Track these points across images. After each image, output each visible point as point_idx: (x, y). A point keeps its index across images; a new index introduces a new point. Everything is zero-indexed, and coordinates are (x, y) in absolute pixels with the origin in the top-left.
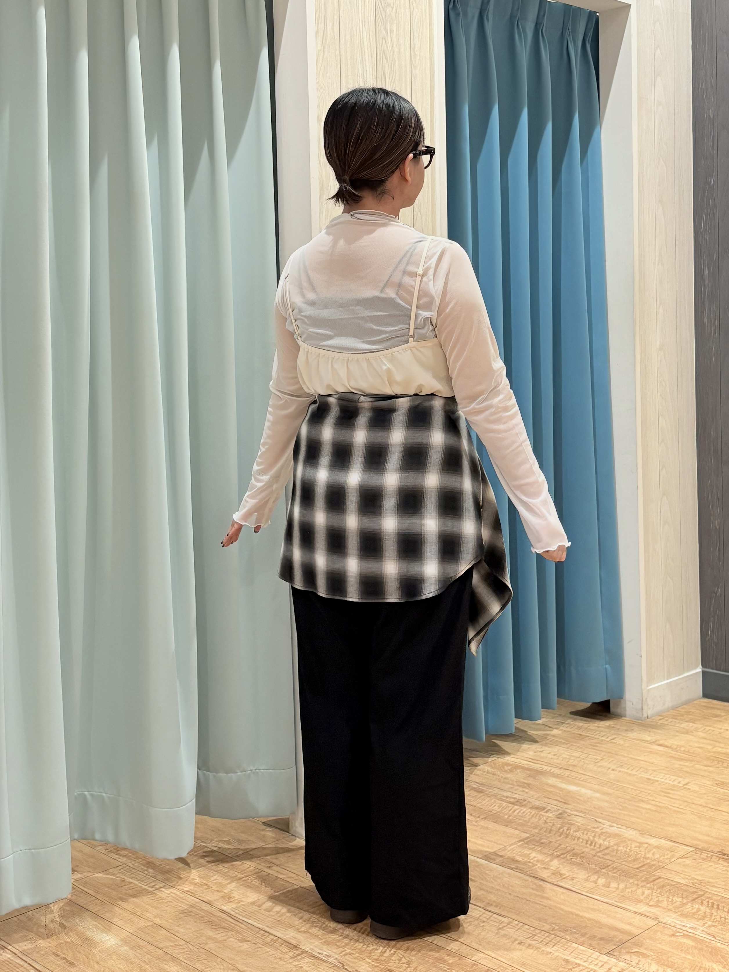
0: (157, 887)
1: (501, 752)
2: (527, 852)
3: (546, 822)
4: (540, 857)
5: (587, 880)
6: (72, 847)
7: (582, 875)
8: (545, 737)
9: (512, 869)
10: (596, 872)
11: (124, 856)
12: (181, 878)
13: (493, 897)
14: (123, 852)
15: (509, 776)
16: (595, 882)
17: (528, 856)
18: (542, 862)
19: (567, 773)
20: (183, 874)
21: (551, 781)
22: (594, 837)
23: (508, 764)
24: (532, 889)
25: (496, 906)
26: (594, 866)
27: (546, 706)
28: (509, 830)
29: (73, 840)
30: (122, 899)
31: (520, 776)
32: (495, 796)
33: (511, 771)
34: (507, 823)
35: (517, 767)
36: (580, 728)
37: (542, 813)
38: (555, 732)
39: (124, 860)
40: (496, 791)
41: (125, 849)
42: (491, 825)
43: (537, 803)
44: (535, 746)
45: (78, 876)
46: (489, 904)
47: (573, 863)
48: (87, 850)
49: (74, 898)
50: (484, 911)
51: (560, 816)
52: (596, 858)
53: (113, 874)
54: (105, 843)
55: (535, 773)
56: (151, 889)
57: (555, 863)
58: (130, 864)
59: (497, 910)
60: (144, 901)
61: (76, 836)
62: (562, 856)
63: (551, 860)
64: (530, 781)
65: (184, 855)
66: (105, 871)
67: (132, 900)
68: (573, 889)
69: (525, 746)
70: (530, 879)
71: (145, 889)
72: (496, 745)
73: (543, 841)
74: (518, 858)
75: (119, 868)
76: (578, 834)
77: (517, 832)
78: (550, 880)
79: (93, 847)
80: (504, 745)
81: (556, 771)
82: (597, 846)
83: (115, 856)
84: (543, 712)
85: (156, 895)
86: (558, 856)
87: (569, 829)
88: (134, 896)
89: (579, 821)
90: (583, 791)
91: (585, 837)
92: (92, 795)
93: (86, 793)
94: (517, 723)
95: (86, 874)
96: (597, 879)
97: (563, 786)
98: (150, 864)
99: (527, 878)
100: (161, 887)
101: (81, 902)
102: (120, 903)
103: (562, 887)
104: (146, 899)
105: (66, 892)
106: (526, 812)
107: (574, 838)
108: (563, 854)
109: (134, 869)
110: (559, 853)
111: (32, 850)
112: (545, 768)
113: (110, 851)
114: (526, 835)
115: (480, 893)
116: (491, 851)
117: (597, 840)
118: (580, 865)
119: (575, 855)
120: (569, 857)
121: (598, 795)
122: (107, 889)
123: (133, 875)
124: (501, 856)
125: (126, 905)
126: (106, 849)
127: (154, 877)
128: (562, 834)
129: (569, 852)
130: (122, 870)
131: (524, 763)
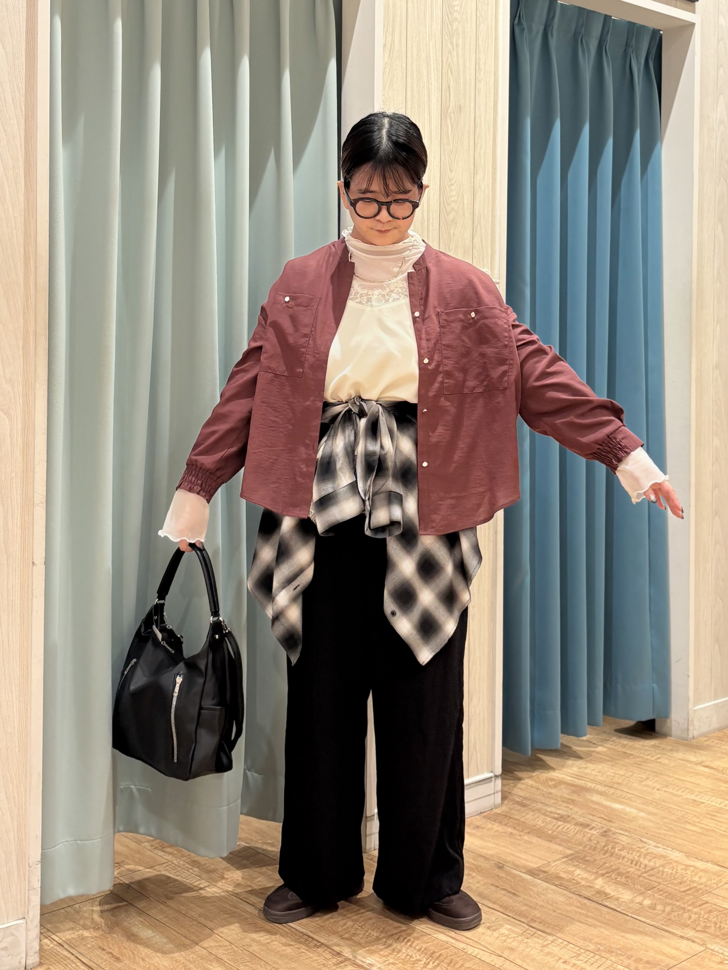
0: (202, 886)
1: (545, 767)
2: (571, 869)
3: (590, 840)
4: (584, 875)
5: (632, 900)
7: (627, 895)
8: (590, 754)
9: (556, 885)
10: (641, 893)
11: (170, 854)
12: (225, 879)
13: (536, 913)
14: (168, 850)
15: (553, 791)
16: (641, 903)
17: (572, 873)
18: (586, 880)
19: (612, 791)
20: (227, 875)
21: (596, 798)
22: (639, 856)
23: (552, 780)
24: (577, 907)
25: (540, 923)
27: (592, 722)
28: (552, 846)
30: (167, 897)
31: (564, 792)
32: (539, 810)
33: (555, 786)
34: (551, 838)
35: (561, 782)
36: (624, 746)
37: (587, 830)
38: (600, 749)
39: (169, 857)
40: (540, 806)
41: (171, 846)
42: (535, 840)
43: (581, 820)
44: (579, 763)
45: (121, 869)
46: (533, 920)
47: (617, 883)
48: (133, 845)
49: (119, 892)
50: (527, 927)
51: (605, 834)
52: (641, 879)
53: (159, 871)
55: (579, 790)
56: (196, 888)
57: (600, 882)
58: (175, 862)
59: (541, 927)
61: (121, 829)
62: (607, 875)
63: (596, 879)
64: (575, 797)
66: (151, 868)
67: (177, 898)
68: (618, 909)
69: (570, 762)
70: (575, 897)
71: (190, 888)
72: (541, 760)
73: (587, 858)
74: (562, 875)
75: (164, 865)
76: (623, 853)
77: (561, 848)
78: (595, 899)
79: (139, 842)
80: (549, 760)
81: (601, 788)
82: (643, 866)
83: (161, 853)
84: (588, 729)
85: (201, 894)
86: (603, 875)
87: (613, 847)
88: (179, 894)
89: (624, 840)
90: (628, 809)
91: (630, 857)
92: (138, 789)
93: (133, 788)
94: (562, 739)
96: (643, 901)
97: (608, 803)
98: (196, 863)
99: (571, 895)
100: (205, 887)
101: (126, 896)
102: (165, 900)
103: (606, 906)
105: (107, 885)
106: (570, 828)
107: (619, 857)
108: (607, 873)
109: (179, 867)
110: (603, 872)
111: (79, 842)
112: (589, 785)
113: (156, 848)
114: (570, 852)
115: (524, 908)
116: (535, 866)
117: (642, 860)
118: (625, 885)
119: (620, 874)
120: (613, 876)
121: (642, 814)
122: (152, 886)
123: (178, 873)
124: (545, 872)
125: (170, 903)
126: (152, 846)
127: (199, 876)
128: (606, 852)
129: (613, 871)
130: (167, 867)
131: (568, 779)
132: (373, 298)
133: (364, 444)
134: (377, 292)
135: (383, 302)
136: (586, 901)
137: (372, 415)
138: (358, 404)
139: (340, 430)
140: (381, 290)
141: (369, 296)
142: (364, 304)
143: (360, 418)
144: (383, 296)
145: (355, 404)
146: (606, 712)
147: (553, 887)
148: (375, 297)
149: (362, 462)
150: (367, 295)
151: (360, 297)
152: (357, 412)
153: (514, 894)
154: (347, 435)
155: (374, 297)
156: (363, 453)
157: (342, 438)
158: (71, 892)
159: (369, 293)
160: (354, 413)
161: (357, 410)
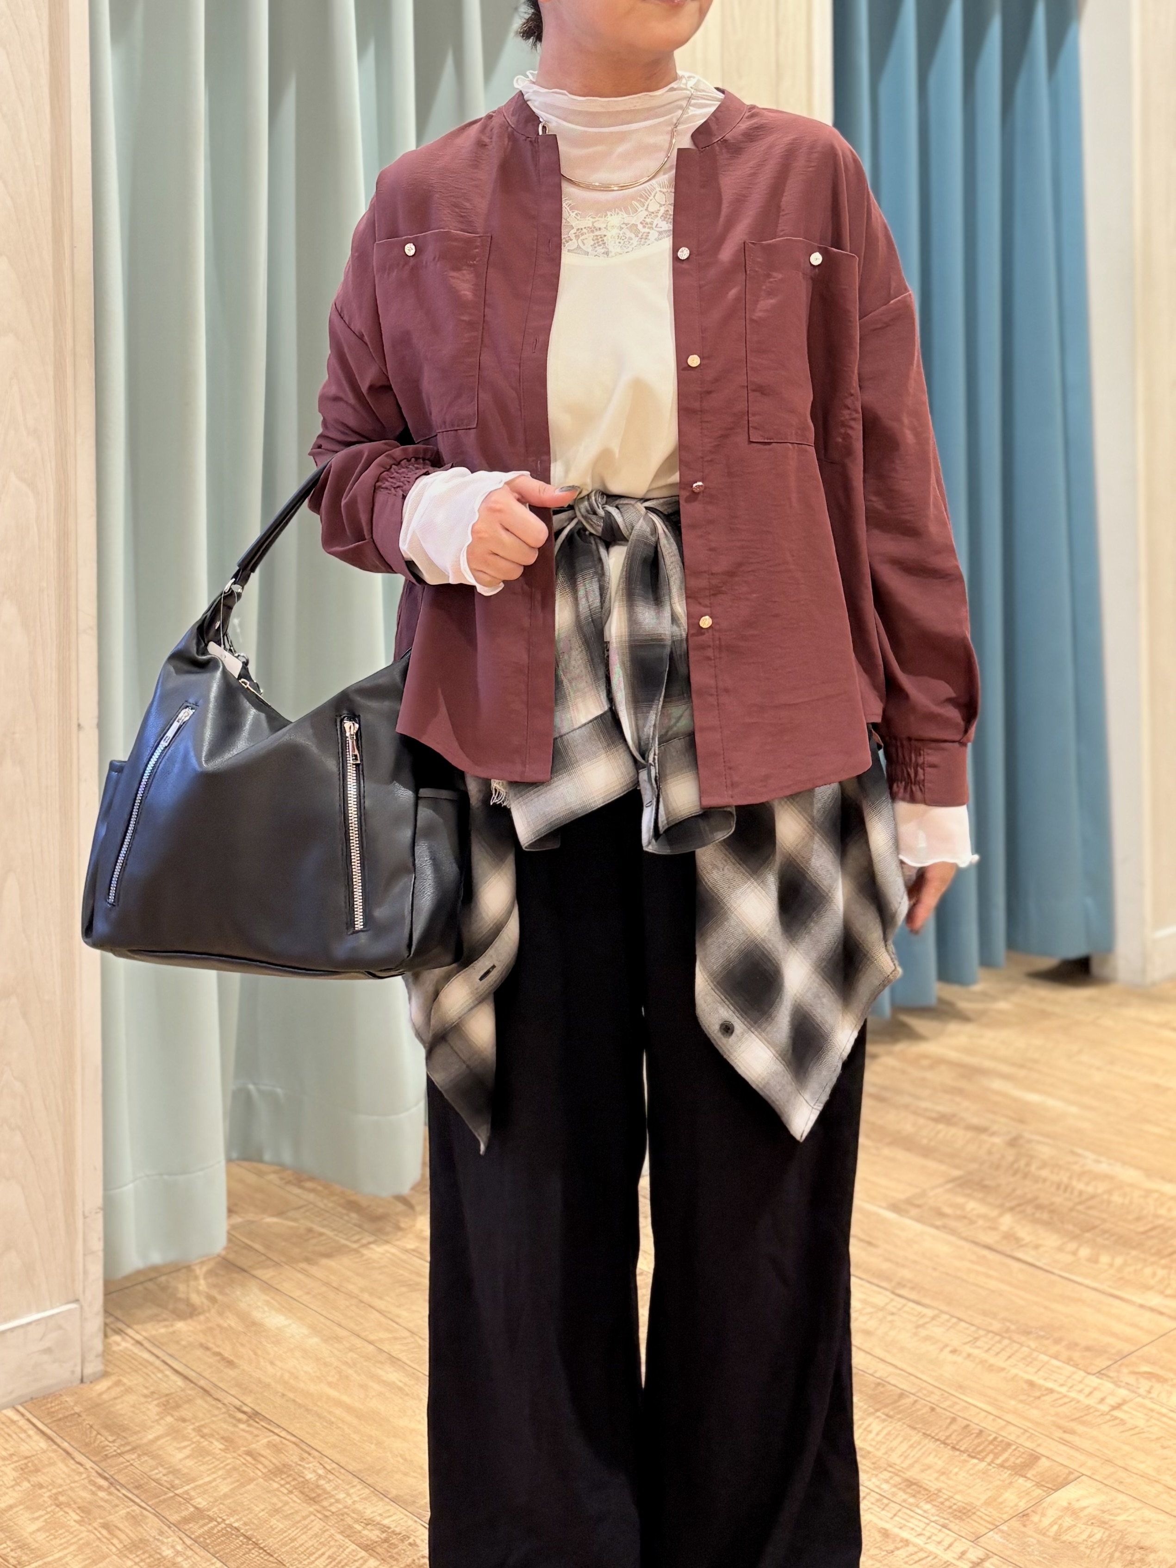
0: (364, 1241)
1: (912, 1035)
2: (960, 1200)
3: (990, 1153)
4: (983, 1209)
5: (1060, 1249)
6: (229, 1174)
7: (1051, 1240)
8: (983, 1013)
9: (937, 1228)
10: (1074, 1237)
11: (312, 1190)
12: (399, 1228)
13: (906, 1274)
14: (309, 1185)
15: (929, 1075)
16: (1074, 1253)
17: (961, 1207)
18: (984, 1217)
19: (1022, 1073)
20: (404, 1223)
21: (997, 1084)
22: (1070, 1178)
23: (925, 1056)
24: (971, 1261)
25: (912, 1288)
26: (1070, 1227)
27: (987, 962)
28: (931, 1164)
29: (229, 1160)
30: (307, 1260)
31: (943, 1076)
32: (906, 1107)
33: (931, 1067)
34: (927, 1152)
35: (937, 1062)
36: (1042, 1000)
37: (984, 1137)
38: (1002, 1005)
39: (311, 1197)
40: (906, 1100)
41: (312, 1179)
42: (900, 1154)
43: (975, 1121)
44: (969, 1028)
45: (237, 1220)
46: (901, 1285)
47: (1035, 1221)
48: (252, 1179)
49: (231, 1257)
50: (892, 1296)
51: (1013, 1142)
52: (1074, 1214)
53: (295, 1220)
54: (281, 1167)
55: (970, 1072)
56: (355, 1246)
57: (1007, 1221)
58: (321, 1205)
59: (913, 1296)
60: (341, 1265)
61: (234, 1155)
62: (1019, 1209)
63: (1001, 1215)
64: (964, 1084)
65: (405, 1190)
66: (280, 1214)
67: (324, 1261)
68: (1039, 1264)
69: (953, 1027)
70: (967, 1245)
71: (344, 1246)
72: (904, 1025)
73: (987, 1182)
74: (947, 1210)
75: (302, 1210)
76: (1044, 1173)
77: (943, 1168)
78: (1000, 1248)
79: (260, 1174)
80: (918, 1024)
81: (1005, 1068)
82: (1076, 1193)
83: (297, 1191)
84: (980, 972)
85: (362, 1255)
86: (1012, 1209)
87: (1028, 1164)
88: (328, 1256)
89: (1045, 1151)
90: (1051, 1102)
91: (1055, 1178)
92: (259, 1090)
93: (251, 1087)
94: (938, 990)
95: (250, 1216)
96: (1077, 1249)
97: (1017, 1093)
98: (353, 1206)
99: (962, 1243)
100: (370, 1243)
101: (242, 1262)
102: (304, 1265)
103: (1018, 1260)
104: (346, 1260)
105: (219, 1244)
106: (957, 1135)
107: (1036, 1180)
108: (1019, 1205)
109: (327, 1212)
110: (1013, 1203)
111: (165, 1177)
112: (987, 1064)
113: (289, 1182)
114: (957, 1173)
115: (886, 1266)
116: (902, 1196)
117: (1074, 1183)
118: (1048, 1224)
119: (1039, 1207)
120: (1029, 1209)
121: (1074, 1110)
122: (283, 1244)
123: (325, 1222)
124: (918, 1206)
125: (314, 1270)
126: (281, 1179)
127: (360, 1226)
128: (1015, 1173)
129: (1029, 1202)
130: (308, 1214)
131: (953, 1055)
132: (609, 234)
133: (624, 616)
134: (615, 219)
135: (635, 241)
136: (986, 1252)
137: (642, 541)
138: (601, 512)
139: (561, 580)
140: (625, 215)
141: (598, 233)
142: (587, 253)
143: (608, 546)
144: (633, 228)
145: (595, 513)
146: (1012, 944)
147: (933, 1231)
148: (615, 232)
149: (623, 664)
150: (593, 229)
151: (577, 237)
152: (599, 535)
153: (870, 1243)
154: (581, 593)
155: (611, 234)
156: (626, 638)
157: (569, 598)
158: (156, 1258)
159: (597, 225)
160: (591, 534)
161: (600, 529)
